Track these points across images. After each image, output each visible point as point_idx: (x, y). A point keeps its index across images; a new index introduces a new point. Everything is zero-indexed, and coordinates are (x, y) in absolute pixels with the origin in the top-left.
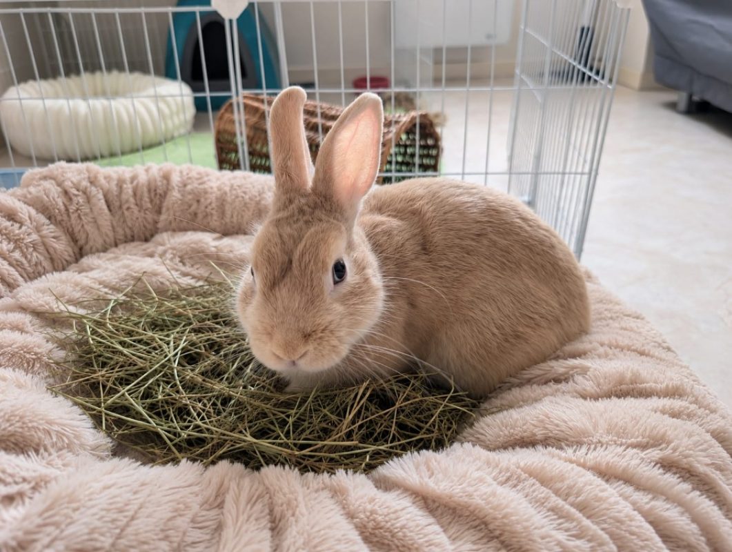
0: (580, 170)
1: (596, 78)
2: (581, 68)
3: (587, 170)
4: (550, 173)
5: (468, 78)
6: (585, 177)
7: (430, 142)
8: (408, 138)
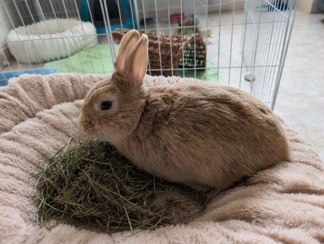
0: (274, 64)
1: (278, 10)
2: (272, 5)
3: (278, 64)
4: (260, 67)
5: (220, 11)
6: (277, 68)
7: (202, 48)
8: (192, 46)
